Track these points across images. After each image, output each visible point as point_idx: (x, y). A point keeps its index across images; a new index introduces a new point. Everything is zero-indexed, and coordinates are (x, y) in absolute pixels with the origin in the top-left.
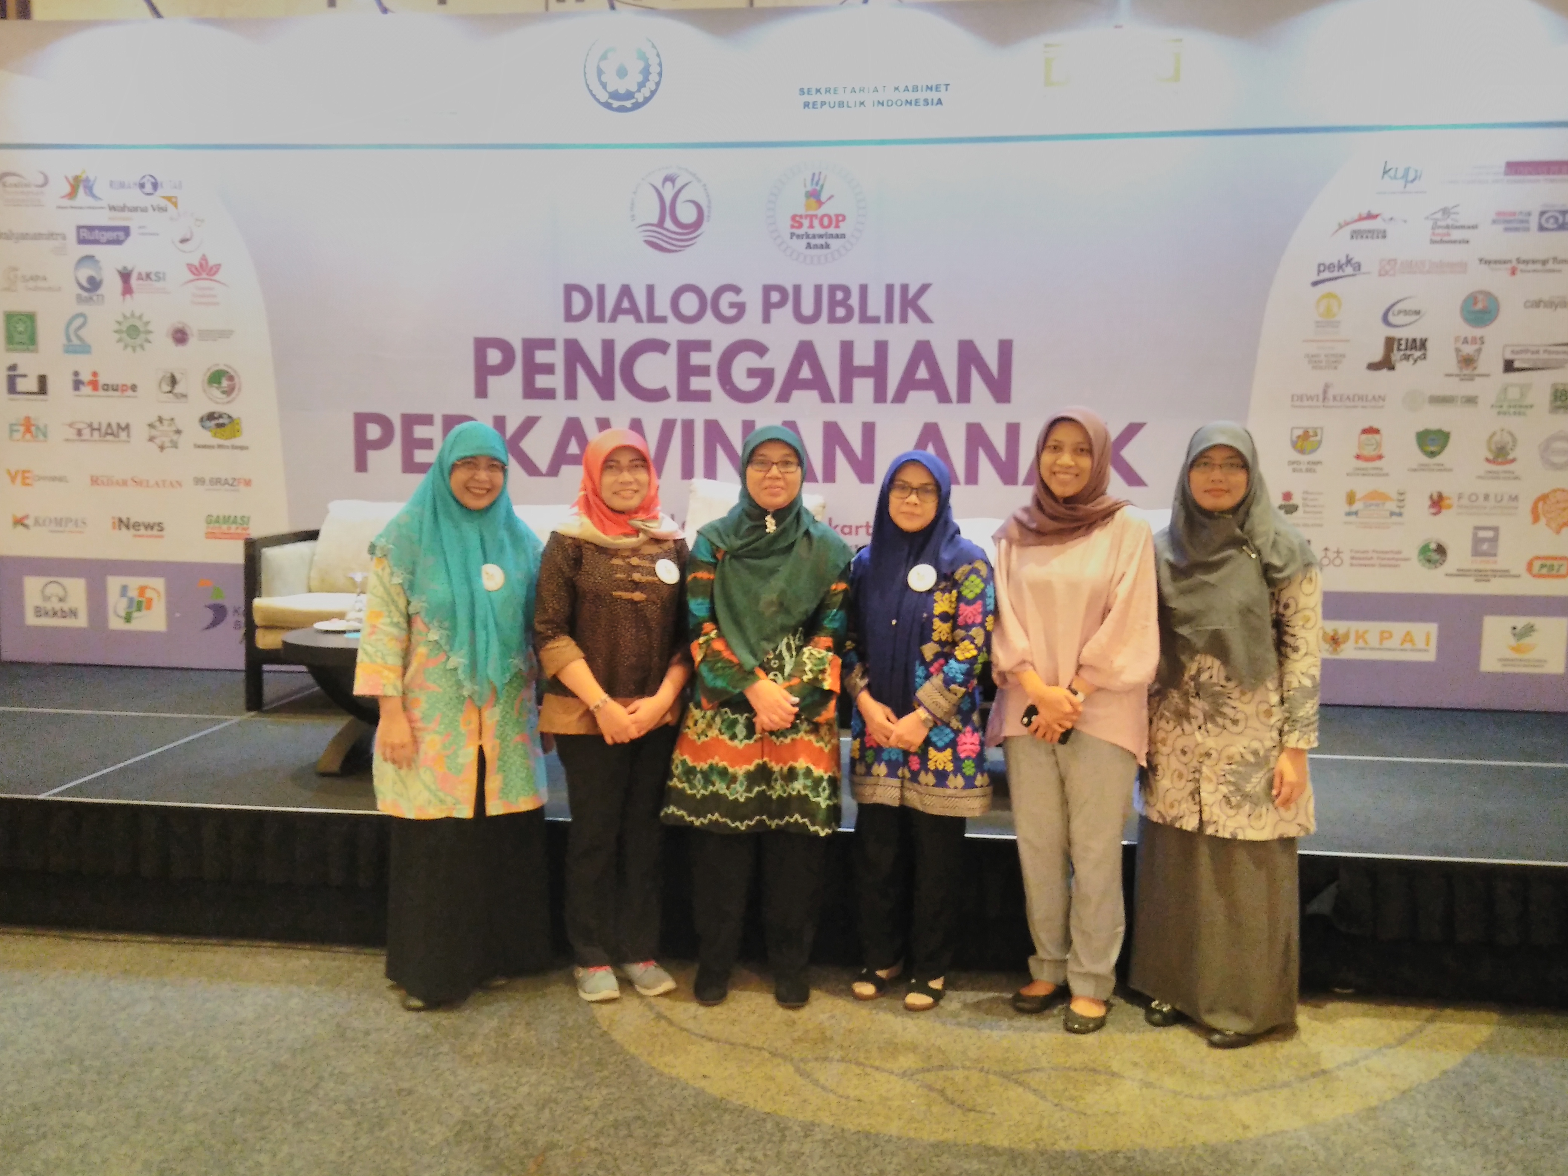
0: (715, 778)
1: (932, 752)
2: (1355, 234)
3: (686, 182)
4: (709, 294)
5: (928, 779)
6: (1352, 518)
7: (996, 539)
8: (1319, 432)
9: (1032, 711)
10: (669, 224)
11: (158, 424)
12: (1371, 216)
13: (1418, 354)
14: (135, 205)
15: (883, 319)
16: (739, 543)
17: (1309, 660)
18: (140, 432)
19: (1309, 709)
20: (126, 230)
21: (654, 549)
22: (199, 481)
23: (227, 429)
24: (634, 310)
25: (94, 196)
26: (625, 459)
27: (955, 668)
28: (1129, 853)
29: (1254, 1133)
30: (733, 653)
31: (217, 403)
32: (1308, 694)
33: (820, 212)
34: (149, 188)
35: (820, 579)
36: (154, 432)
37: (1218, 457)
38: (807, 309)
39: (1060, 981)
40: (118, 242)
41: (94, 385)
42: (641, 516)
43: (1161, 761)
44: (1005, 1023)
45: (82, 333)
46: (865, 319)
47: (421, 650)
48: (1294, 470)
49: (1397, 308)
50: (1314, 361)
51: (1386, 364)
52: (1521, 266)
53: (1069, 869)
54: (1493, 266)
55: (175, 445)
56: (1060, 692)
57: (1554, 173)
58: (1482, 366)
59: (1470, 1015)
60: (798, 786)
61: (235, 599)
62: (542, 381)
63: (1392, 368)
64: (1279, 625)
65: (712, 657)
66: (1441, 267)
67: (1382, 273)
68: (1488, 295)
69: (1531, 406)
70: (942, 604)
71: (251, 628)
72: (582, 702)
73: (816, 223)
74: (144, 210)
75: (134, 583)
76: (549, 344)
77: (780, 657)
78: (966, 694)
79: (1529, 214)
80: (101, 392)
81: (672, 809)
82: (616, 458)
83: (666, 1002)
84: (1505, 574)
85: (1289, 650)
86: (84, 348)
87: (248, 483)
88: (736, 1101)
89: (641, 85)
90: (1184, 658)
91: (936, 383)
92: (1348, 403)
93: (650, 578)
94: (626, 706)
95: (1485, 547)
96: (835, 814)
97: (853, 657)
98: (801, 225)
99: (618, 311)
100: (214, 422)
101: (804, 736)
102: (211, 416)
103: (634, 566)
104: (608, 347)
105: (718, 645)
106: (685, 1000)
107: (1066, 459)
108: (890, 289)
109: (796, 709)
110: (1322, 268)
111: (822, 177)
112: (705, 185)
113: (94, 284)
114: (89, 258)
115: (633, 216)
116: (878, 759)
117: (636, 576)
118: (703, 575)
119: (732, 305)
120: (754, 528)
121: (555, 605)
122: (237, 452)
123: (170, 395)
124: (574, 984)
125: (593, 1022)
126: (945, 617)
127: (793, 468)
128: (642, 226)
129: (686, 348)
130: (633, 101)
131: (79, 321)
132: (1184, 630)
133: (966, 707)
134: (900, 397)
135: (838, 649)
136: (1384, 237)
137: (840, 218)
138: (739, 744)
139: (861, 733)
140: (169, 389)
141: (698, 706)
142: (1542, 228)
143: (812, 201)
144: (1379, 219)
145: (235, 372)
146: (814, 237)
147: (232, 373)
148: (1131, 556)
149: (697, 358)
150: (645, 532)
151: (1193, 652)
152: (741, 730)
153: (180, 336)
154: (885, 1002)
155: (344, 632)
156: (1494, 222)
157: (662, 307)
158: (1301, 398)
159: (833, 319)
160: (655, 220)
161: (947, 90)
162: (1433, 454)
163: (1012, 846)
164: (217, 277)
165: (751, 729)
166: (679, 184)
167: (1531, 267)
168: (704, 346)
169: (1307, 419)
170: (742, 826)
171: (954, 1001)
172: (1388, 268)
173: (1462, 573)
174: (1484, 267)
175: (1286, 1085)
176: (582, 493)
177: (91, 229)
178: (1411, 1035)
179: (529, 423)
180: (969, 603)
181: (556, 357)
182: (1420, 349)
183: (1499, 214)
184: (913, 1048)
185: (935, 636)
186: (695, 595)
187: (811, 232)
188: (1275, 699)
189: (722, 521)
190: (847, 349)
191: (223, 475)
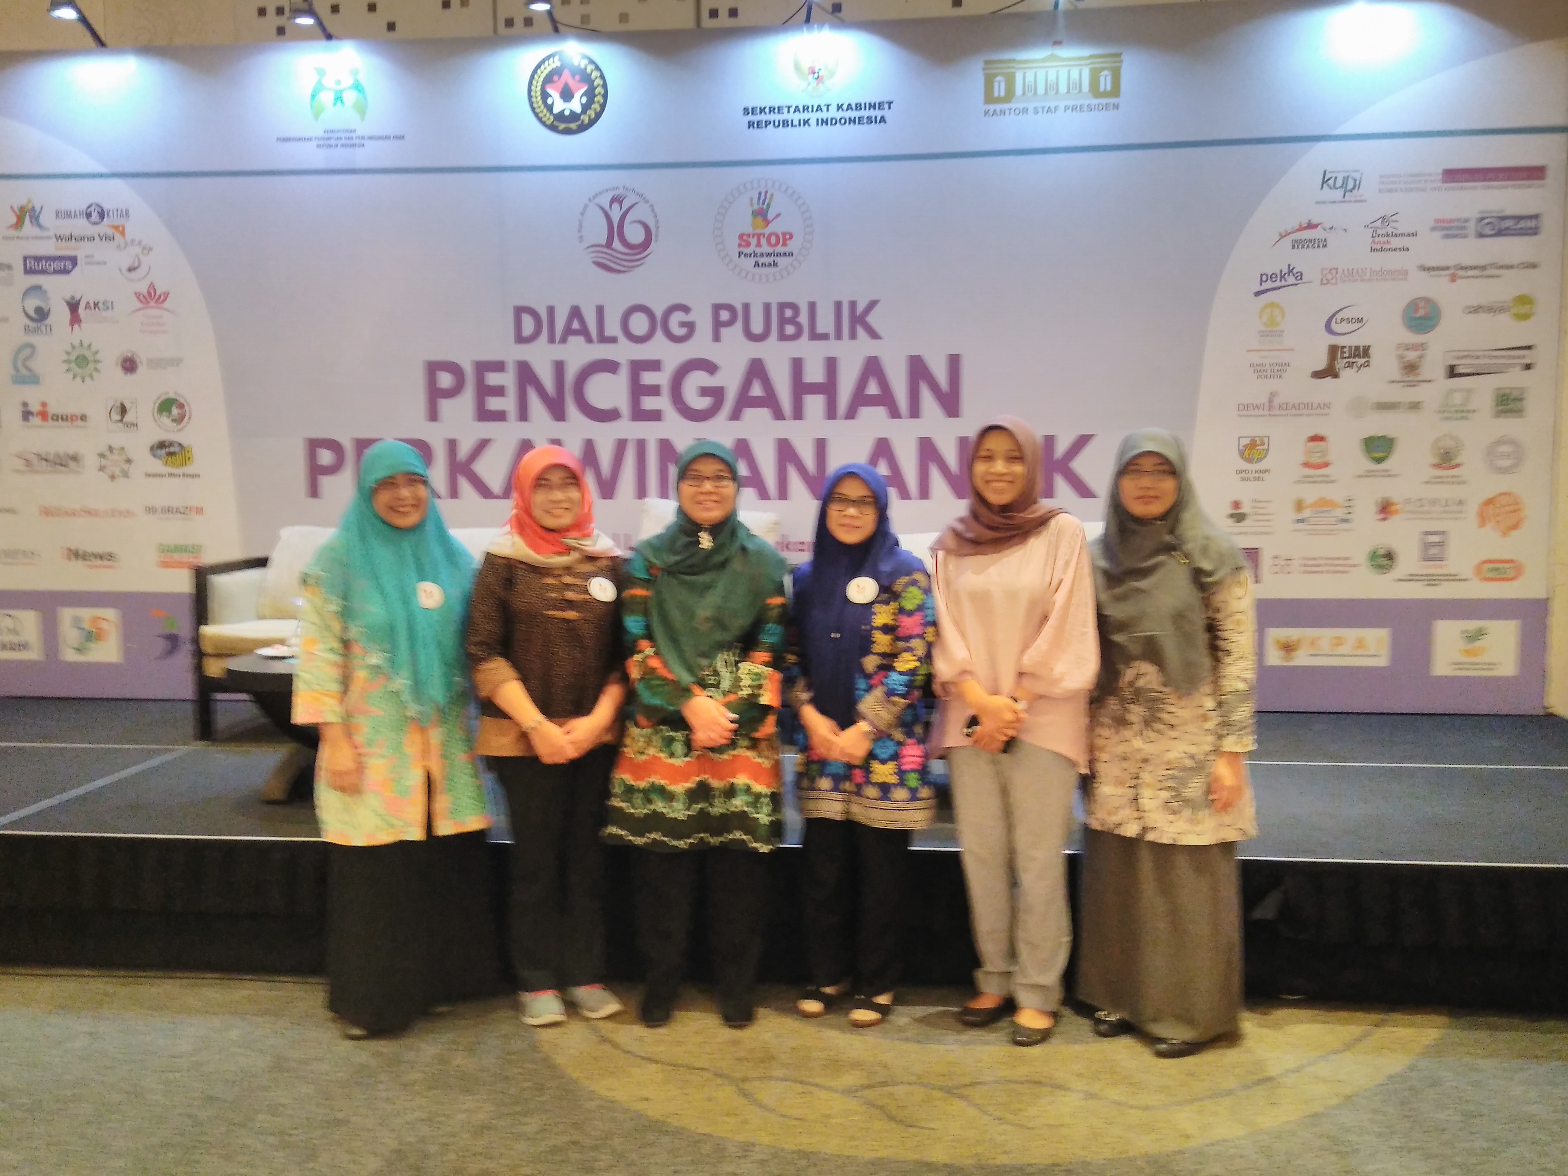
0: (653, 796)
1: (876, 766)
2: (1296, 244)
3: (634, 202)
4: (659, 313)
5: (872, 792)
6: (1301, 526)
7: (934, 550)
8: (1266, 440)
9: (974, 721)
10: (617, 244)
11: (108, 453)
12: (1311, 226)
13: (1361, 361)
14: (82, 234)
15: (832, 336)
16: (674, 559)
17: (1243, 664)
18: (91, 461)
19: (1243, 713)
20: (74, 260)
21: (587, 567)
22: (151, 510)
23: (178, 458)
24: (584, 332)
25: (40, 226)
26: (556, 477)
27: (895, 679)
28: (1072, 862)
29: (1194, 1143)
30: (670, 671)
31: (166, 431)
32: (1243, 696)
33: (767, 231)
34: (95, 216)
35: (757, 595)
36: (104, 462)
37: (1147, 464)
38: (757, 327)
39: (1004, 993)
40: (65, 271)
41: (44, 415)
42: (575, 534)
43: (1102, 768)
44: (951, 1037)
45: (31, 364)
46: (815, 336)
47: (361, 675)
48: (1243, 479)
49: (1339, 317)
50: (1260, 371)
51: (1329, 372)
52: (1461, 273)
53: (1013, 882)
54: (1432, 273)
55: (125, 474)
56: (1002, 701)
57: (1490, 180)
58: (1426, 372)
59: (1418, 1018)
60: (739, 803)
61: (183, 627)
62: (494, 404)
63: (1336, 376)
64: (1212, 628)
65: (649, 673)
66: (1382, 275)
67: (1325, 282)
68: (1427, 300)
69: (1474, 411)
70: (882, 616)
71: (199, 655)
72: (517, 724)
73: (763, 241)
74: (91, 239)
75: (86, 613)
76: (499, 367)
77: (716, 673)
78: (909, 706)
79: (1467, 221)
80: (51, 422)
81: (613, 830)
82: (546, 477)
83: (610, 1025)
84: (1452, 578)
85: (1220, 654)
86: (33, 379)
87: (200, 511)
88: (675, 1122)
89: (585, 108)
90: (1121, 667)
91: (886, 399)
92: (1294, 412)
93: (582, 597)
94: (561, 726)
95: (1433, 551)
96: (777, 829)
97: (796, 670)
98: (748, 244)
99: (569, 331)
100: (164, 451)
101: (743, 752)
102: (162, 445)
103: (567, 584)
104: (559, 367)
105: (655, 663)
106: (631, 1023)
107: (1000, 466)
108: (838, 305)
109: (734, 726)
110: (1264, 278)
111: (768, 195)
112: (652, 206)
113: (42, 314)
114: (37, 288)
115: (581, 237)
116: (822, 774)
117: (570, 595)
118: (639, 592)
119: (683, 324)
120: (687, 545)
121: (488, 627)
122: (189, 480)
123: (121, 425)
124: (518, 1008)
125: (535, 1047)
126: (887, 629)
127: (725, 483)
128: (592, 246)
129: (638, 367)
130: (579, 123)
131: (27, 352)
132: (1118, 638)
133: (909, 718)
134: (851, 414)
135: (776, 663)
136: (1325, 246)
137: (788, 237)
138: (679, 762)
139: (806, 748)
140: (119, 418)
141: (637, 725)
142: (1481, 235)
143: (759, 220)
144: (1319, 227)
145: (186, 400)
146: (762, 255)
147: (182, 401)
148: (1067, 564)
149: (648, 378)
150: (575, 549)
151: (1129, 659)
152: (678, 747)
153: (129, 365)
154: (832, 1018)
155: (284, 658)
156: (1434, 229)
157: (613, 328)
158: (1247, 407)
159: (783, 337)
160: (603, 239)
161: (890, 108)
162: (1379, 460)
163: (954, 860)
164: (166, 305)
165: (689, 745)
166: (626, 204)
167: (1470, 273)
168: (655, 366)
169: (1254, 428)
170: (682, 844)
171: (903, 1016)
172: (1329, 276)
173: (1412, 578)
174: (1425, 273)
175: (1229, 1093)
176: (514, 511)
177: (38, 259)
178: (1359, 1040)
179: (482, 445)
180: (910, 613)
181: (507, 379)
182: (1364, 357)
183: (1437, 221)
184: (856, 1065)
185: (877, 648)
186: (633, 612)
187: (759, 251)
188: (1210, 703)
189: (659, 537)
190: (797, 365)
191: (175, 503)
